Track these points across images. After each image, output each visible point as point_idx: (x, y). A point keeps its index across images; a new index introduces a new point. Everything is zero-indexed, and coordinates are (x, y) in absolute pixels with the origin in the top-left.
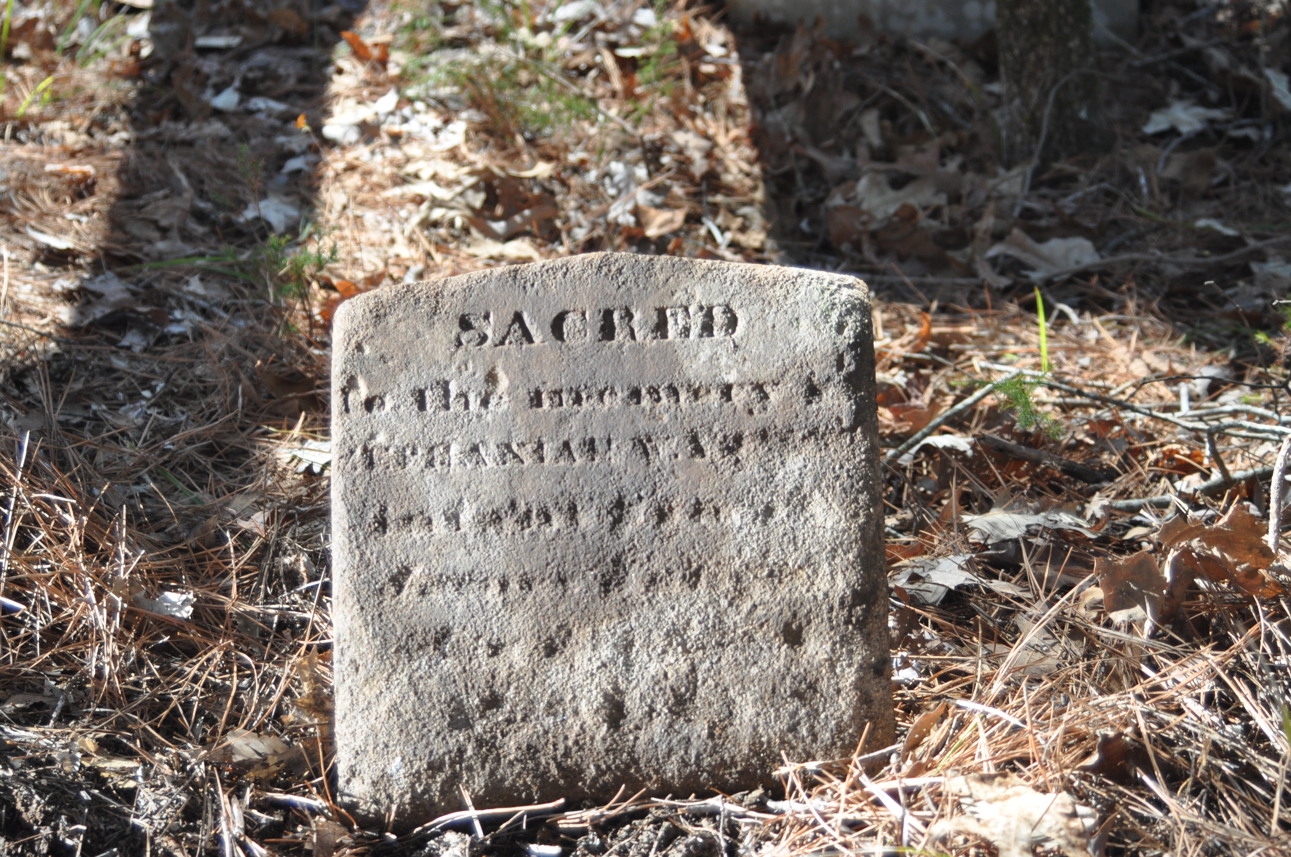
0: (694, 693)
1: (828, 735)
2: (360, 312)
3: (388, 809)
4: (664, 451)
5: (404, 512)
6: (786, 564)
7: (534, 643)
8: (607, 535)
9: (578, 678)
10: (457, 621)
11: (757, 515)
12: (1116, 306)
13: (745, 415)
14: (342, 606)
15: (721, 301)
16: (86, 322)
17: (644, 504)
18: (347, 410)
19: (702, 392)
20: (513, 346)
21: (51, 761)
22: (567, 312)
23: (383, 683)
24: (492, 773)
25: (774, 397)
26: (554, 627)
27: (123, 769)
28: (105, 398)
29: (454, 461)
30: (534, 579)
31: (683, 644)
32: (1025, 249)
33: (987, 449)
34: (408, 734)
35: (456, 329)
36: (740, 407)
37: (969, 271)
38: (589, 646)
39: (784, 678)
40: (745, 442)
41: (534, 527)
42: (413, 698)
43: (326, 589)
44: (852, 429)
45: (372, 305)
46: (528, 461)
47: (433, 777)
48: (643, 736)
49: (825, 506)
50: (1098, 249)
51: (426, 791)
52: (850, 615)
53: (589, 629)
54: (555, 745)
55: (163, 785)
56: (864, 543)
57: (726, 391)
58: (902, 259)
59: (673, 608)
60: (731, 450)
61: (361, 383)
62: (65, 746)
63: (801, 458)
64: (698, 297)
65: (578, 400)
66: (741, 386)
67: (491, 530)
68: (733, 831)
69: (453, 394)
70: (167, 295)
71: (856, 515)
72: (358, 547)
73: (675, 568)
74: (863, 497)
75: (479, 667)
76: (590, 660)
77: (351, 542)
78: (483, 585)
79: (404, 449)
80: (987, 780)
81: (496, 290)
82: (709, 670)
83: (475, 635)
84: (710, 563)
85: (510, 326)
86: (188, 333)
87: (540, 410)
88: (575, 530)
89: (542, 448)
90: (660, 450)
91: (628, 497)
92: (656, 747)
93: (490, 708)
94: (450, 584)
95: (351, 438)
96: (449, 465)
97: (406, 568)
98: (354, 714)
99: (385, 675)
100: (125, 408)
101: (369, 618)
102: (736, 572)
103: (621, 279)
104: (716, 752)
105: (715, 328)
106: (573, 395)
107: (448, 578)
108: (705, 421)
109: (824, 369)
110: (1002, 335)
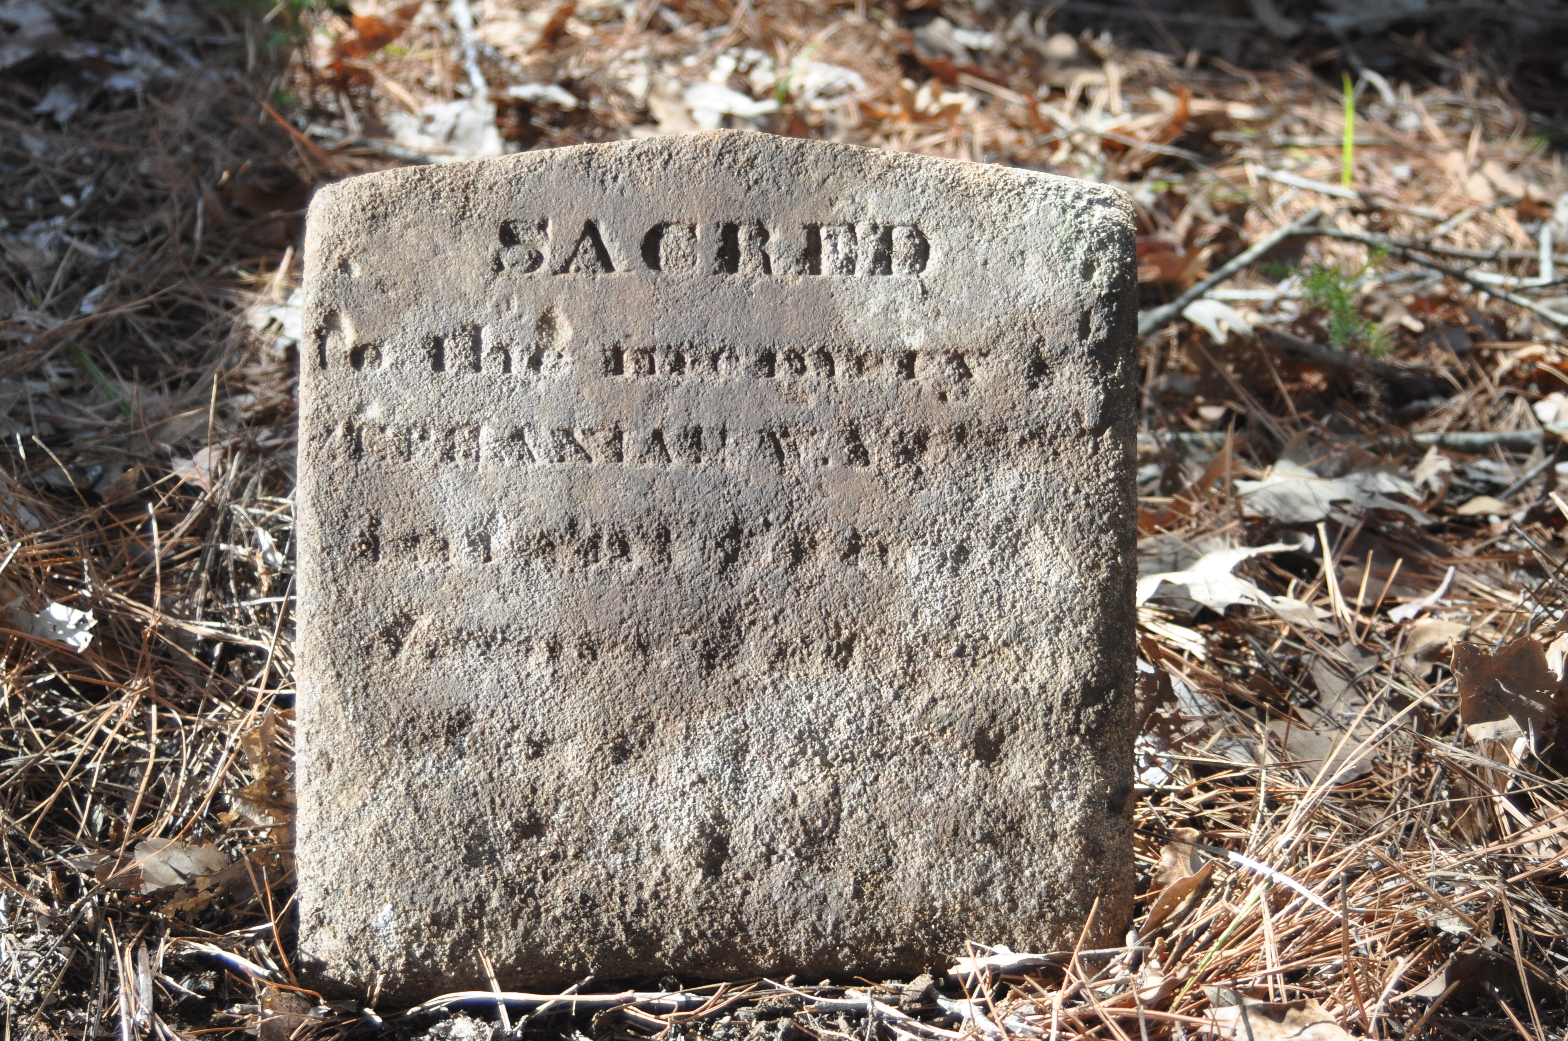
0: (835, 830)
1: (1034, 902)
2: (347, 209)
3: (372, 977)
4: (807, 452)
5: (406, 528)
6: (985, 638)
7: (598, 741)
8: (715, 580)
9: (661, 798)
10: (482, 702)
11: (945, 559)
13: (935, 402)
14: (308, 670)
15: (906, 217)
17: (773, 532)
18: (323, 364)
19: (870, 362)
20: (582, 275)
22: (667, 225)
23: (367, 791)
24: (527, 933)
25: (979, 375)
26: (628, 719)
29: (485, 453)
30: (600, 643)
31: (823, 753)
34: (403, 871)
35: (495, 244)
36: (927, 387)
37: (1242, 7)
38: (680, 750)
39: (971, 814)
40: (931, 445)
41: (604, 562)
42: (412, 816)
44: (1097, 431)
45: (366, 199)
46: (598, 460)
47: (439, 935)
48: (756, 892)
49: (1049, 551)
51: (426, 955)
52: (1078, 721)
53: (682, 724)
54: (622, 897)
55: (33, 931)
56: (1104, 611)
57: (907, 362)
59: (810, 698)
60: (908, 454)
61: (346, 322)
63: (1016, 473)
64: (871, 210)
65: (678, 365)
66: (931, 355)
67: (538, 564)
69: (486, 347)
71: (1096, 566)
72: (335, 581)
73: (815, 635)
74: (1108, 539)
75: (513, 774)
76: (680, 770)
77: (324, 571)
78: (523, 648)
79: (409, 431)
80: (1276, 1014)
81: (559, 183)
82: (860, 795)
83: (508, 725)
84: (869, 630)
85: (579, 243)
86: (139, 89)
87: (619, 378)
88: (666, 569)
89: (621, 439)
90: (802, 449)
91: (750, 522)
92: (775, 907)
93: (527, 837)
94: (472, 643)
95: (329, 410)
96: (477, 458)
97: (408, 617)
98: (323, 833)
99: (371, 779)
100: (33, 227)
101: (349, 691)
102: (908, 646)
103: (753, 175)
104: (864, 919)
105: (895, 262)
106: (672, 357)
107: (470, 634)
108: (872, 408)
109: (1060, 335)
110: (1286, 119)
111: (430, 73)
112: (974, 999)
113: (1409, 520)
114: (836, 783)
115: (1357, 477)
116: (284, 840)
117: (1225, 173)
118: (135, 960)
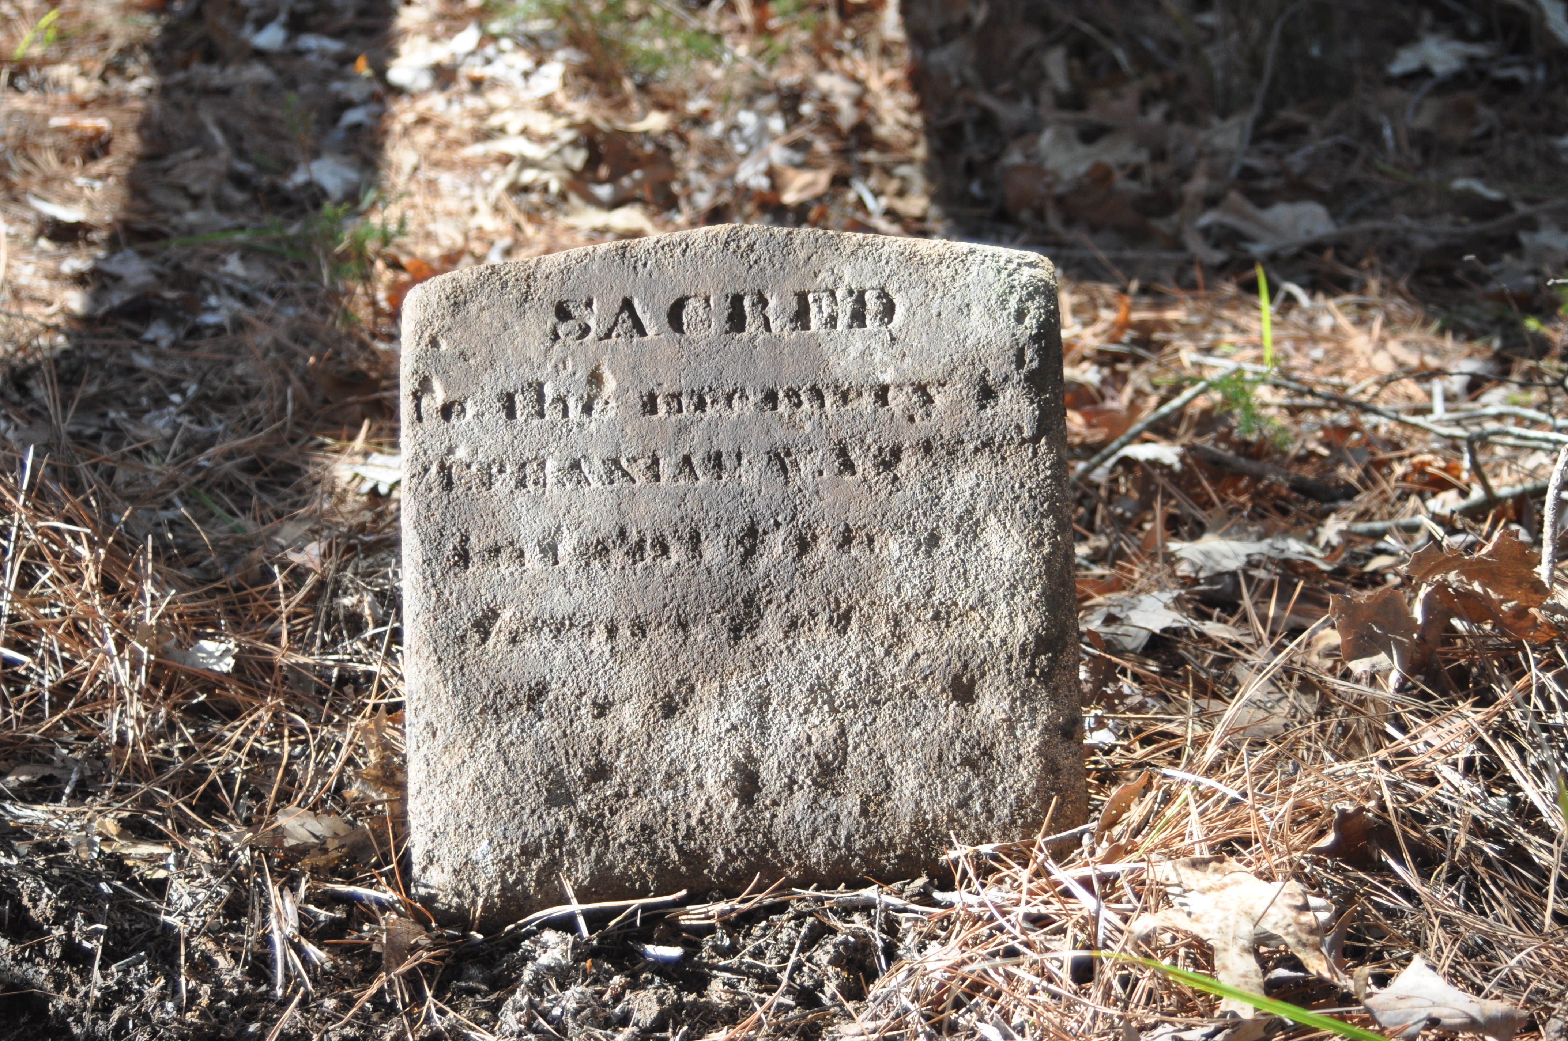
0: (844, 761)
1: (1006, 811)
2: (434, 299)
3: (474, 903)
4: (806, 467)
5: (490, 542)
6: (955, 604)
7: (650, 700)
8: (738, 569)
9: (702, 743)
10: (555, 675)
11: (920, 544)
12: (1355, 286)
13: (905, 423)
14: (415, 658)
15: (875, 283)
16: (101, 311)
17: (782, 531)
18: (420, 419)
19: (853, 394)
20: (621, 340)
21: (64, 847)
22: (687, 298)
23: (465, 751)
24: (599, 859)
25: (940, 400)
26: (673, 682)
27: (151, 855)
28: (125, 404)
29: (550, 480)
30: (648, 623)
31: (830, 701)
32: (1245, 217)
33: (1198, 462)
34: (497, 812)
35: (552, 319)
36: (898, 412)
37: (1176, 244)
38: (716, 705)
39: (952, 743)
40: (904, 456)
41: (648, 560)
42: (502, 768)
43: (397, 636)
44: (1035, 439)
45: (449, 291)
46: (640, 480)
47: (527, 864)
48: (782, 815)
49: (1003, 534)
50: (1334, 216)
51: (518, 881)
52: (1033, 666)
53: (716, 684)
54: (675, 825)
55: (200, 875)
56: (1049, 578)
57: (882, 394)
58: (1094, 229)
59: (818, 658)
60: (886, 464)
61: (437, 385)
62: (82, 828)
63: (972, 474)
64: (847, 278)
65: (701, 405)
66: (900, 387)
67: (596, 564)
68: (891, 927)
69: (548, 399)
70: (199, 278)
71: (1040, 544)
72: (434, 586)
73: (819, 609)
74: (1049, 522)
75: (583, 731)
76: (717, 721)
77: (425, 579)
78: (586, 631)
79: (489, 466)
80: (1200, 865)
81: (600, 271)
82: (862, 733)
83: (577, 692)
84: (862, 603)
85: (618, 315)
86: (227, 323)
87: (654, 417)
88: (698, 563)
89: (658, 464)
90: (801, 465)
91: (763, 523)
92: (798, 826)
93: (596, 780)
94: (546, 630)
95: (425, 453)
96: (545, 485)
97: (493, 611)
98: (431, 788)
99: (469, 740)
100: (146, 418)
101: (448, 671)
102: (894, 614)
103: (753, 257)
104: (871, 833)
105: (868, 317)
106: (695, 399)
107: (543, 622)
108: (856, 431)
109: (1001, 366)
110: (1217, 322)
112: (964, 887)
113: (1314, 567)
114: (842, 725)
115: (1269, 541)
116: (397, 812)
118: (282, 894)
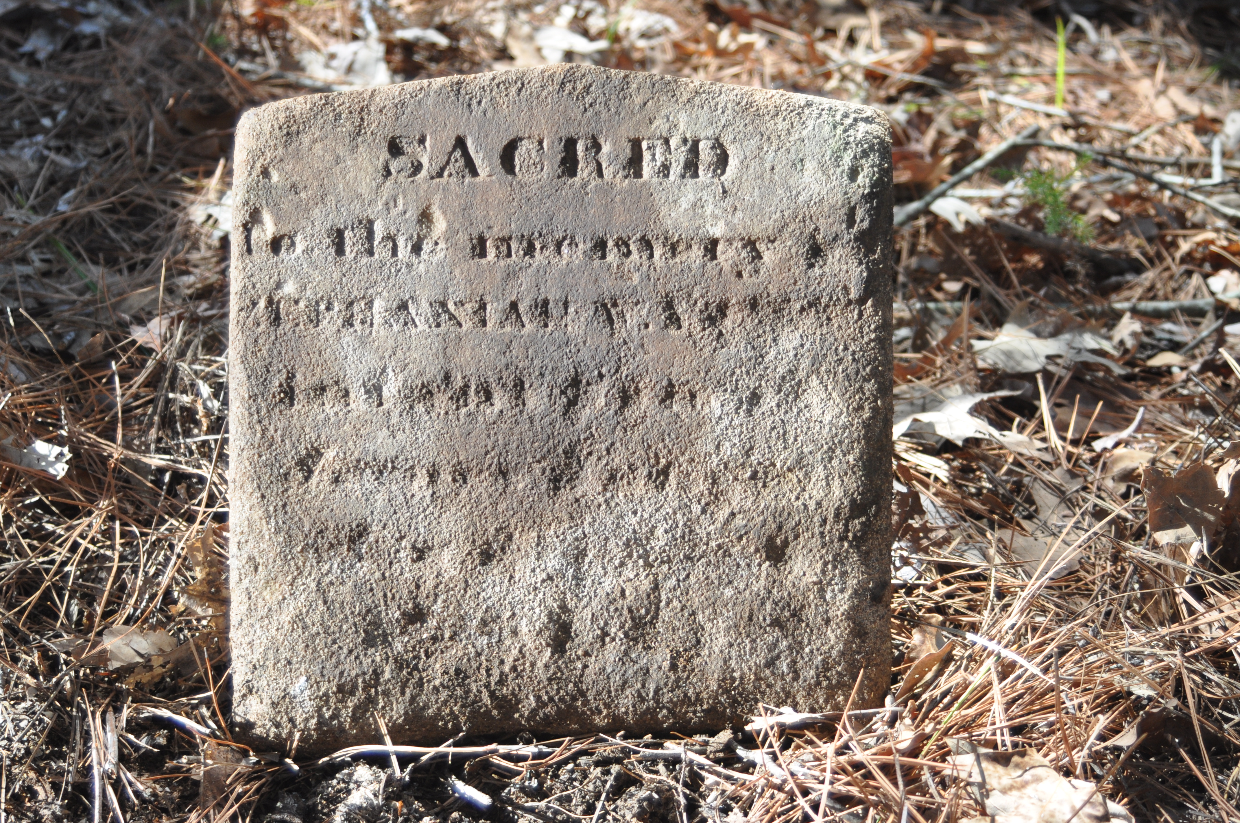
0: (656, 616)
1: (812, 673)
2: (267, 128)
3: (291, 734)
4: (632, 319)
5: (315, 380)
6: (773, 465)
7: (468, 547)
8: (560, 420)
9: (518, 592)
10: (376, 517)
11: (741, 403)
13: (733, 279)
14: (239, 493)
15: (710, 132)
17: (606, 382)
18: (249, 251)
19: (681, 247)
20: (454, 179)
22: (521, 139)
23: (286, 588)
24: (413, 699)
25: (768, 257)
26: (492, 530)
29: (377, 320)
30: (469, 470)
31: (645, 556)
34: (315, 650)
35: (384, 155)
36: (727, 267)
38: (533, 554)
39: (763, 604)
40: (730, 313)
41: (472, 406)
42: (321, 607)
44: (861, 301)
45: (282, 120)
46: (467, 325)
47: (343, 701)
48: (594, 666)
49: (824, 396)
51: (334, 717)
52: (847, 530)
53: (535, 534)
54: (488, 670)
55: (24, 699)
56: (867, 443)
57: (711, 247)
59: (635, 513)
60: (712, 320)
61: (267, 217)
63: (797, 334)
64: (682, 127)
65: (530, 250)
66: (730, 241)
67: (420, 408)
68: (694, 784)
69: (378, 237)
71: (860, 408)
72: (260, 422)
73: (639, 463)
74: (870, 387)
75: (401, 574)
76: (533, 570)
77: (251, 415)
78: (408, 474)
79: (317, 303)
80: (1003, 760)
81: (435, 107)
82: (675, 589)
83: (397, 535)
84: (681, 459)
85: (451, 154)
86: (102, 33)
87: (483, 261)
88: (521, 412)
89: (485, 309)
90: (628, 316)
91: (587, 374)
92: (608, 678)
93: (412, 623)
94: (368, 471)
95: (254, 287)
96: (372, 325)
97: (317, 451)
98: (252, 621)
99: (289, 578)
100: (19, 143)
101: (271, 509)
102: (712, 472)
103: (588, 99)
104: (678, 687)
105: (701, 168)
106: (525, 244)
107: (366, 464)
108: (683, 284)
109: (832, 225)
110: (1012, 53)
111: (333, 19)
112: (766, 749)
113: (1108, 370)
114: (656, 580)
115: (1067, 336)
116: (221, 626)
117: (963, 97)
118: (104, 722)
